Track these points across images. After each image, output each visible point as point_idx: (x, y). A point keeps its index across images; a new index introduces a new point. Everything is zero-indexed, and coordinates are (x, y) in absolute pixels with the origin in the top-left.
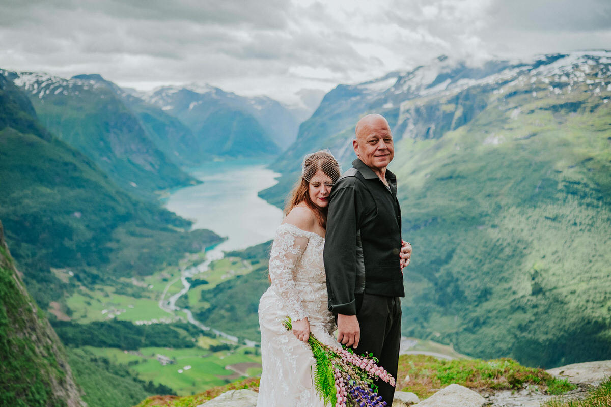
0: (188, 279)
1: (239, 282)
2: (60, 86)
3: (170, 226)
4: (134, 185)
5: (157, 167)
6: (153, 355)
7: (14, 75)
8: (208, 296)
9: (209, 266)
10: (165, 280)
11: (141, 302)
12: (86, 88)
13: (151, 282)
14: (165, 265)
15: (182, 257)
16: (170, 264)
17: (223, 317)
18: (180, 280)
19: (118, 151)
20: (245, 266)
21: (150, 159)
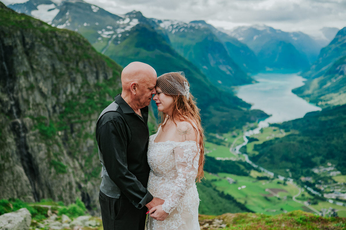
0: (247, 137)
1: (277, 142)
2: (184, 27)
3: (239, 107)
4: (220, 82)
5: (233, 72)
6: (225, 177)
7: (160, 22)
8: (258, 148)
9: (260, 130)
10: (234, 137)
11: (221, 147)
12: (197, 28)
13: (227, 137)
14: (234, 128)
15: (244, 124)
16: (237, 128)
17: (266, 161)
18: (243, 137)
19: (212, 63)
20: (281, 133)
21: (230, 68)
